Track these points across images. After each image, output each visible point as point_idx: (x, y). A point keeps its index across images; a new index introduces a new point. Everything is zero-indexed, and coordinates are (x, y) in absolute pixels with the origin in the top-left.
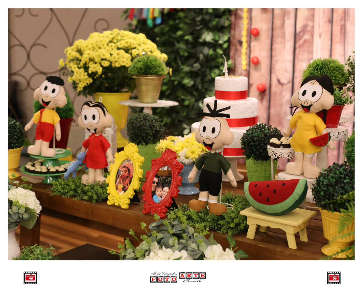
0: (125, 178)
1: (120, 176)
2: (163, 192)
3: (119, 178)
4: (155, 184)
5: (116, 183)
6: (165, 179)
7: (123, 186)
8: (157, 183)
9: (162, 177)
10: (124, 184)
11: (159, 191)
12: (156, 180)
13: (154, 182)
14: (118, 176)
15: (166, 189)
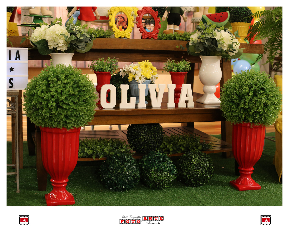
0: (122, 22)
1: (118, 21)
2: (151, 27)
3: (117, 23)
4: (144, 23)
5: (116, 25)
6: (150, 20)
7: (122, 26)
8: (145, 23)
9: (147, 19)
10: (122, 25)
11: (148, 27)
12: (143, 21)
13: (143, 23)
14: (116, 22)
15: (152, 25)
